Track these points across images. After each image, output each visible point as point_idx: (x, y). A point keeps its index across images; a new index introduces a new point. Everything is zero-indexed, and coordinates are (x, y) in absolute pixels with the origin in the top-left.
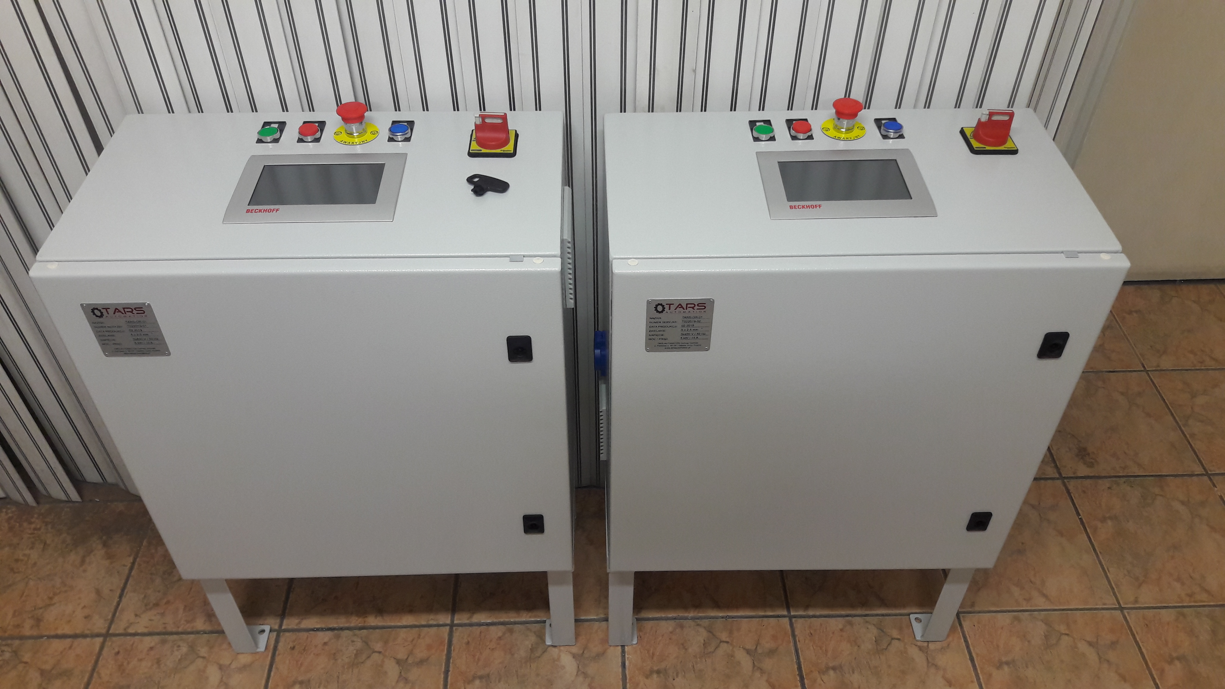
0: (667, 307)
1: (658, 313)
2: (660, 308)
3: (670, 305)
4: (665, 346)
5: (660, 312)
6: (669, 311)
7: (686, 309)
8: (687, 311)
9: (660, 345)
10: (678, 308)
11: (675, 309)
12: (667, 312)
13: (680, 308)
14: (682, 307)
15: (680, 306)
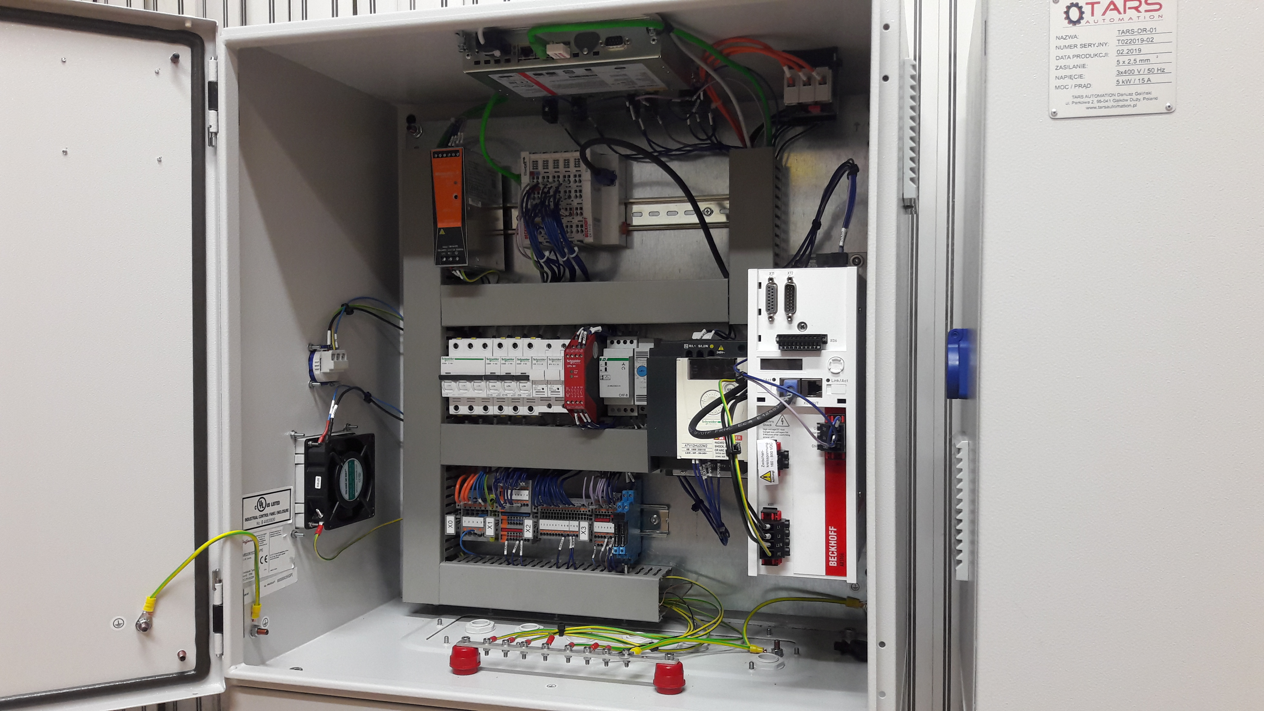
0: (1087, 9)
1: (1071, 25)
2: (1074, 14)
3: (1093, 4)
4: (1085, 103)
5: (1074, 23)
6: (1091, 19)
7: (1125, 13)
8: (1126, 17)
9: (1076, 100)
10: (1108, 12)
11: (1104, 14)
12: (1088, 22)
13: (1112, 10)
14: (1116, 9)
15: (1112, 7)
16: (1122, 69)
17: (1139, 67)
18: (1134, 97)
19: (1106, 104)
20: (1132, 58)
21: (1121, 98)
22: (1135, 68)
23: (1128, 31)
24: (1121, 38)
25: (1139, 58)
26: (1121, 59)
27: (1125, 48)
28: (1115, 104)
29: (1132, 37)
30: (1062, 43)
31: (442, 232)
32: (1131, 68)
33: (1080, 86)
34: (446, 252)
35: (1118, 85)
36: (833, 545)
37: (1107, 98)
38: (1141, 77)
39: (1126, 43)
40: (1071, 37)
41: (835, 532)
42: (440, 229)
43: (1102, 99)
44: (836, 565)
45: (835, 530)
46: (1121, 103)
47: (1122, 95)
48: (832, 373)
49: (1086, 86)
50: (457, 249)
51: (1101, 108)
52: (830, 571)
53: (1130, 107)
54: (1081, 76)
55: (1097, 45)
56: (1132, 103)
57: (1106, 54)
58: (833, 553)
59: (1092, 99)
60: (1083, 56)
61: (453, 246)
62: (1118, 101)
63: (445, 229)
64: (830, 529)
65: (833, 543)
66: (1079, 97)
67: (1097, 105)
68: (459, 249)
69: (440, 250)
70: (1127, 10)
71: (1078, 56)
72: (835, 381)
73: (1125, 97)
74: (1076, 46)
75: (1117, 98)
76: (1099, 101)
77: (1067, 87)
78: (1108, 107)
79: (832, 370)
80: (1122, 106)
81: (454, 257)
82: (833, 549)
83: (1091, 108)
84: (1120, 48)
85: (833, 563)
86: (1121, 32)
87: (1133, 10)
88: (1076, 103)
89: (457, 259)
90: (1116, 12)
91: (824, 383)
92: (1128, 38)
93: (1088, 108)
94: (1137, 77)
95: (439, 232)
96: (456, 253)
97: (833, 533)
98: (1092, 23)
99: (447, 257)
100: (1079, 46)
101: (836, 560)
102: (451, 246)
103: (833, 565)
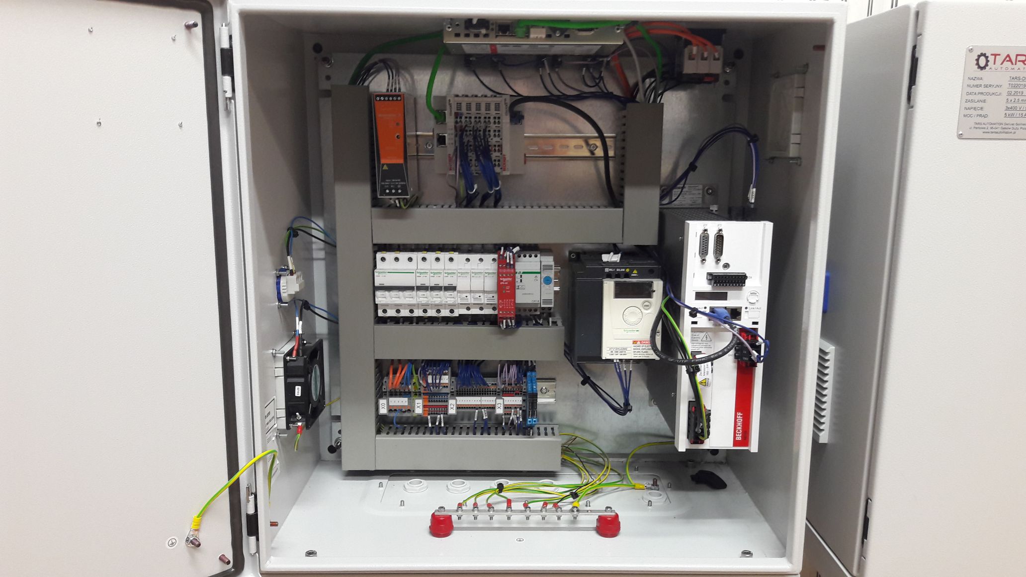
0: (991, 59)
1: (979, 70)
2: (982, 61)
3: (995, 55)
4: (983, 128)
5: (982, 68)
6: (993, 67)
7: (1016, 64)
8: (1016, 67)
9: (977, 126)
10: (1005, 62)
11: (1002, 64)
12: (991, 68)
13: (1007, 61)
14: (1010, 60)
15: (1008, 59)
16: (1009, 105)
17: (1020, 105)
18: (1015, 126)
19: (996, 130)
20: (1017, 98)
21: (1006, 126)
22: (1018, 105)
23: (1016, 78)
24: (1011, 83)
25: (1021, 98)
26: (1010, 98)
27: (1013, 90)
28: (1002, 131)
29: (1018, 83)
30: (972, 82)
31: (385, 168)
32: (1015, 105)
33: (980, 115)
34: (390, 185)
35: (1005, 117)
36: (739, 425)
37: (997, 126)
38: (1021, 112)
39: (1015, 86)
40: (978, 79)
41: (741, 416)
42: (383, 165)
43: (994, 126)
44: (740, 439)
45: (742, 414)
46: (1006, 131)
47: (1007, 124)
48: (750, 303)
49: (985, 116)
50: (400, 183)
51: (992, 132)
52: (736, 443)
53: (1011, 134)
54: (982, 108)
55: (995, 86)
56: (1013, 131)
57: (1000, 94)
58: (739, 431)
59: (987, 126)
60: (985, 94)
61: (396, 180)
62: (1004, 128)
63: (388, 165)
64: (738, 414)
65: (739, 424)
66: (979, 124)
67: (990, 130)
68: (402, 183)
69: (383, 183)
70: (1018, 63)
71: (982, 93)
72: (751, 308)
73: (1010, 126)
74: (981, 86)
75: (1004, 126)
76: (992, 128)
77: (972, 116)
78: (997, 133)
79: (750, 301)
80: (1007, 133)
81: (397, 190)
82: (739, 428)
83: (986, 132)
84: (1010, 90)
85: (739, 438)
86: (1011, 78)
87: (1021, 63)
88: (977, 128)
89: (400, 191)
90: (1009, 63)
91: (743, 310)
92: (1016, 83)
93: (984, 132)
94: (1019, 112)
95: (382, 168)
96: (399, 186)
97: (740, 417)
98: (993, 68)
99: (390, 190)
100: (983, 86)
101: (741, 435)
102: (394, 180)
103: (738, 439)
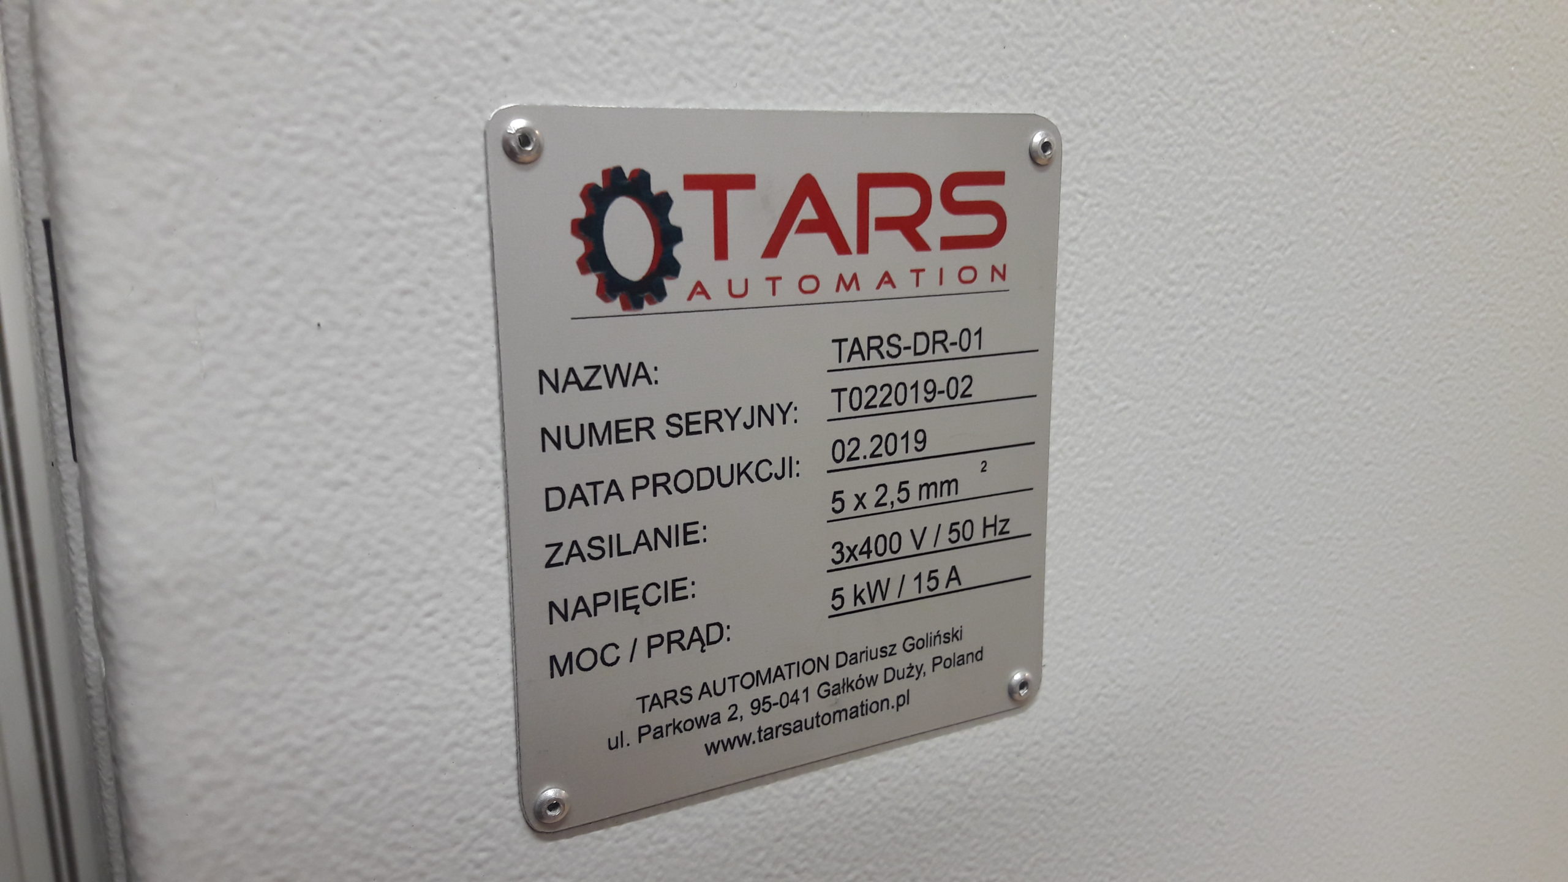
1: (616, 305)
2: (629, 236)
4: (702, 722)
5: (633, 293)
6: (714, 275)
8: (867, 267)
9: (659, 717)
10: (793, 240)
11: (772, 250)
12: (699, 289)
13: (807, 226)
14: (826, 223)
15: (808, 210)
16: (854, 534)
17: (918, 520)
18: (901, 661)
19: (790, 714)
20: (892, 476)
22: (903, 523)
23: (876, 343)
24: (847, 380)
25: (915, 475)
26: (853, 483)
27: (865, 428)
28: (826, 705)
29: (893, 376)
30: (575, 409)
32: (885, 524)
33: (672, 640)
35: (837, 612)
37: (793, 684)
38: (923, 565)
40: (620, 376)
43: (773, 690)
46: (848, 700)
47: (854, 659)
49: (701, 639)
51: (768, 734)
53: (884, 714)
54: (675, 590)
55: (744, 417)
56: (892, 691)
57: (788, 467)
59: (729, 697)
60: (684, 481)
62: (837, 690)
66: (671, 697)
67: (749, 724)
70: (874, 235)
71: (659, 482)
73: (867, 668)
74: (644, 427)
75: (834, 676)
76: (760, 706)
77: (610, 655)
78: (800, 726)
80: (854, 713)
83: (729, 744)
84: (845, 430)
86: (847, 347)
87: (897, 236)
88: (659, 733)
90: (823, 239)
92: (878, 377)
93: (711, 749)
94: (910, 567)
98: (719, 295)
100: (660, 428)
